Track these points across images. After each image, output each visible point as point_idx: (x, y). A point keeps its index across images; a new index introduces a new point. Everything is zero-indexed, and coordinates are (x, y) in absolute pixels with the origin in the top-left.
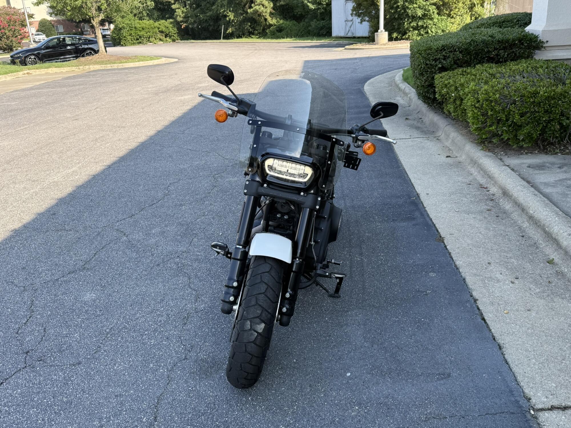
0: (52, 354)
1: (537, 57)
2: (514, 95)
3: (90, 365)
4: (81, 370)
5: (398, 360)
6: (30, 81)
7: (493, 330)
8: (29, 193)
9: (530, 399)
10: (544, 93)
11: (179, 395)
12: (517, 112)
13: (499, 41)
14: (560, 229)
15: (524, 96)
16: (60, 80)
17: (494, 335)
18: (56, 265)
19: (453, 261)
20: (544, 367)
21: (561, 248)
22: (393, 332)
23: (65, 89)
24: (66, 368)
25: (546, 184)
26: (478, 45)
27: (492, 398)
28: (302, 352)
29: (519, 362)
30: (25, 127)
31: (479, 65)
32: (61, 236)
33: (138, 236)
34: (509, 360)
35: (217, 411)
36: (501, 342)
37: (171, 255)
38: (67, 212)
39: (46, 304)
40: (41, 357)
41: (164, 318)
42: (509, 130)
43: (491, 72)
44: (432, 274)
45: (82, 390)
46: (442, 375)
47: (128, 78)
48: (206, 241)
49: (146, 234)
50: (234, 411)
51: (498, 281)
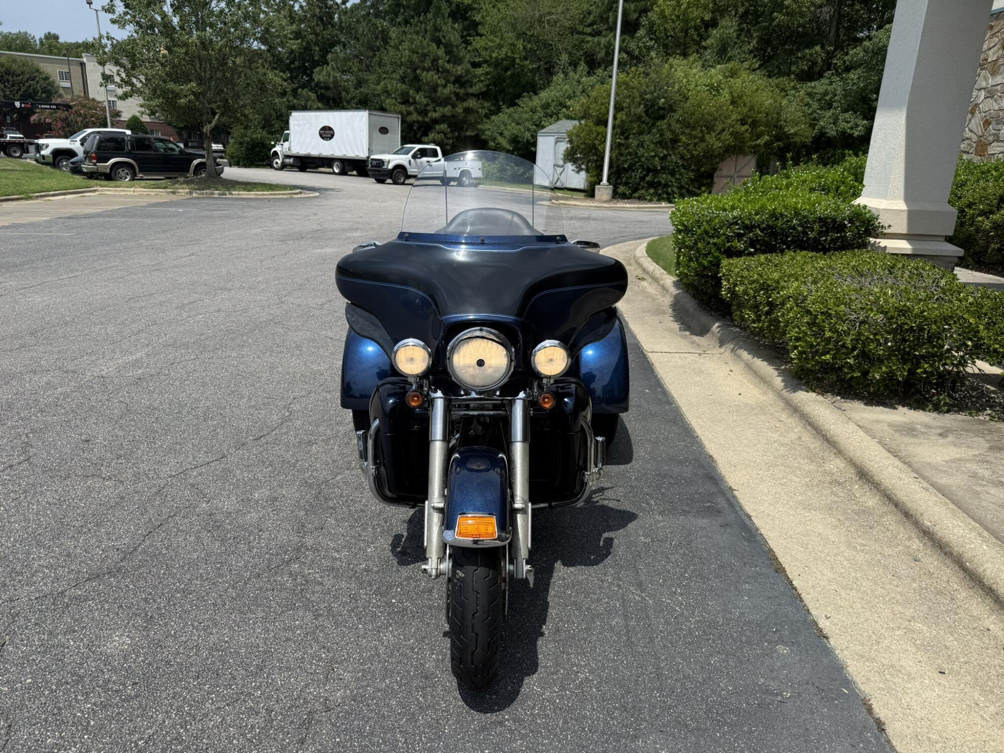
6: (99, 204)
16: (144, 207)
23: (149, 221)
25: (934, 467)
30: (75, 274)
38: (111, 438)
41: (260, 721)
44: (783, 650)
47: (244, 213)
48: (351, 527)
49: (242, 500)
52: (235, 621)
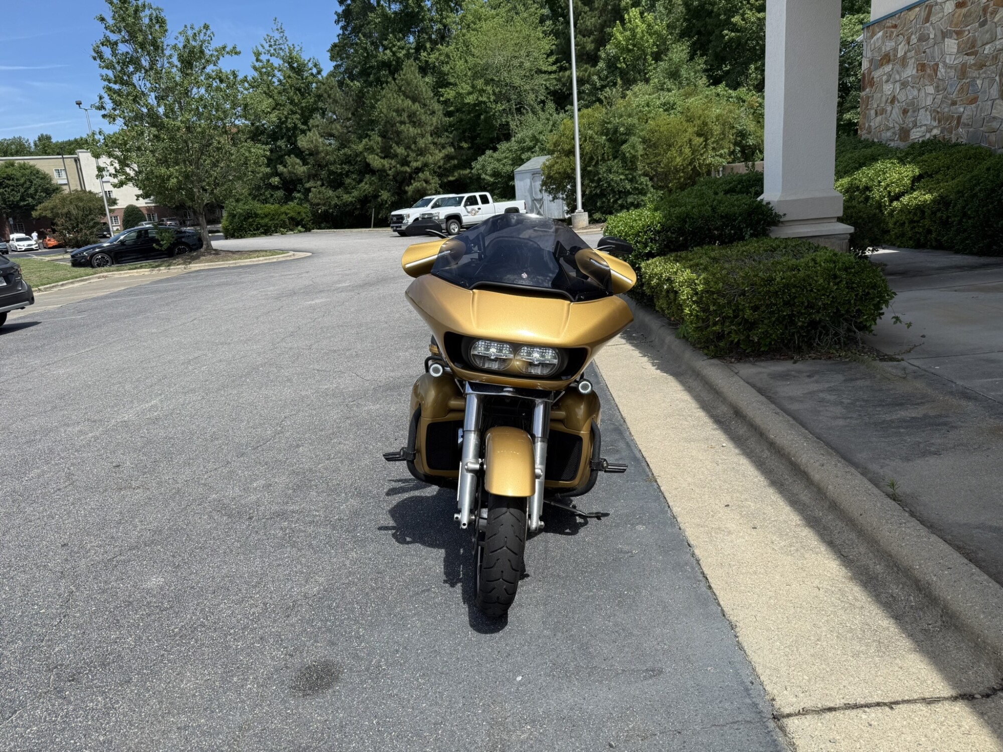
0: (90, 670)
1: (773, 236)
2: (743, 283)
3: (146, 683)
4: (132, 691)
5: (590, 653)
6: (106, 288)
7: (722, 603)
8: (86, 438)
9: (773, 700)
10: (782, 279)
11: (272, 723)
12: (748, 305)
13: (722, 216)
14: (811, 457)
15: (756, 285)
16: (148, 284)
17: (725, 609)
18: (113, 537)
19: (669, 507)
20: (793, 651)
21: (813, 484)
22: (584, 612)
23: (154, 296)
24: (110, 690)
25: (792, 399)
26: (694, 222)
27: (720, 702)
28: (455, 650)
29: (758, 647)
30: (91, 348)
31: (698, 248)
32: (124, 497)
33: (233, 491)
34: (745, 645)
35: (326, 742)
36: (733, 619)
37: (277, 517)
38: (136, 462)
39: (89, 596)
40: (74, 675)
41: (259, 610)
42: (739, 330)
43: (712, 256)
44: (640, 528)
45: (130, 722)
46: (652, 671)
47: (241, 279)
48: (329, 495)
49: (244, 489)
50: (350, 743)
51: (730, 533)
52: (240, 560)
